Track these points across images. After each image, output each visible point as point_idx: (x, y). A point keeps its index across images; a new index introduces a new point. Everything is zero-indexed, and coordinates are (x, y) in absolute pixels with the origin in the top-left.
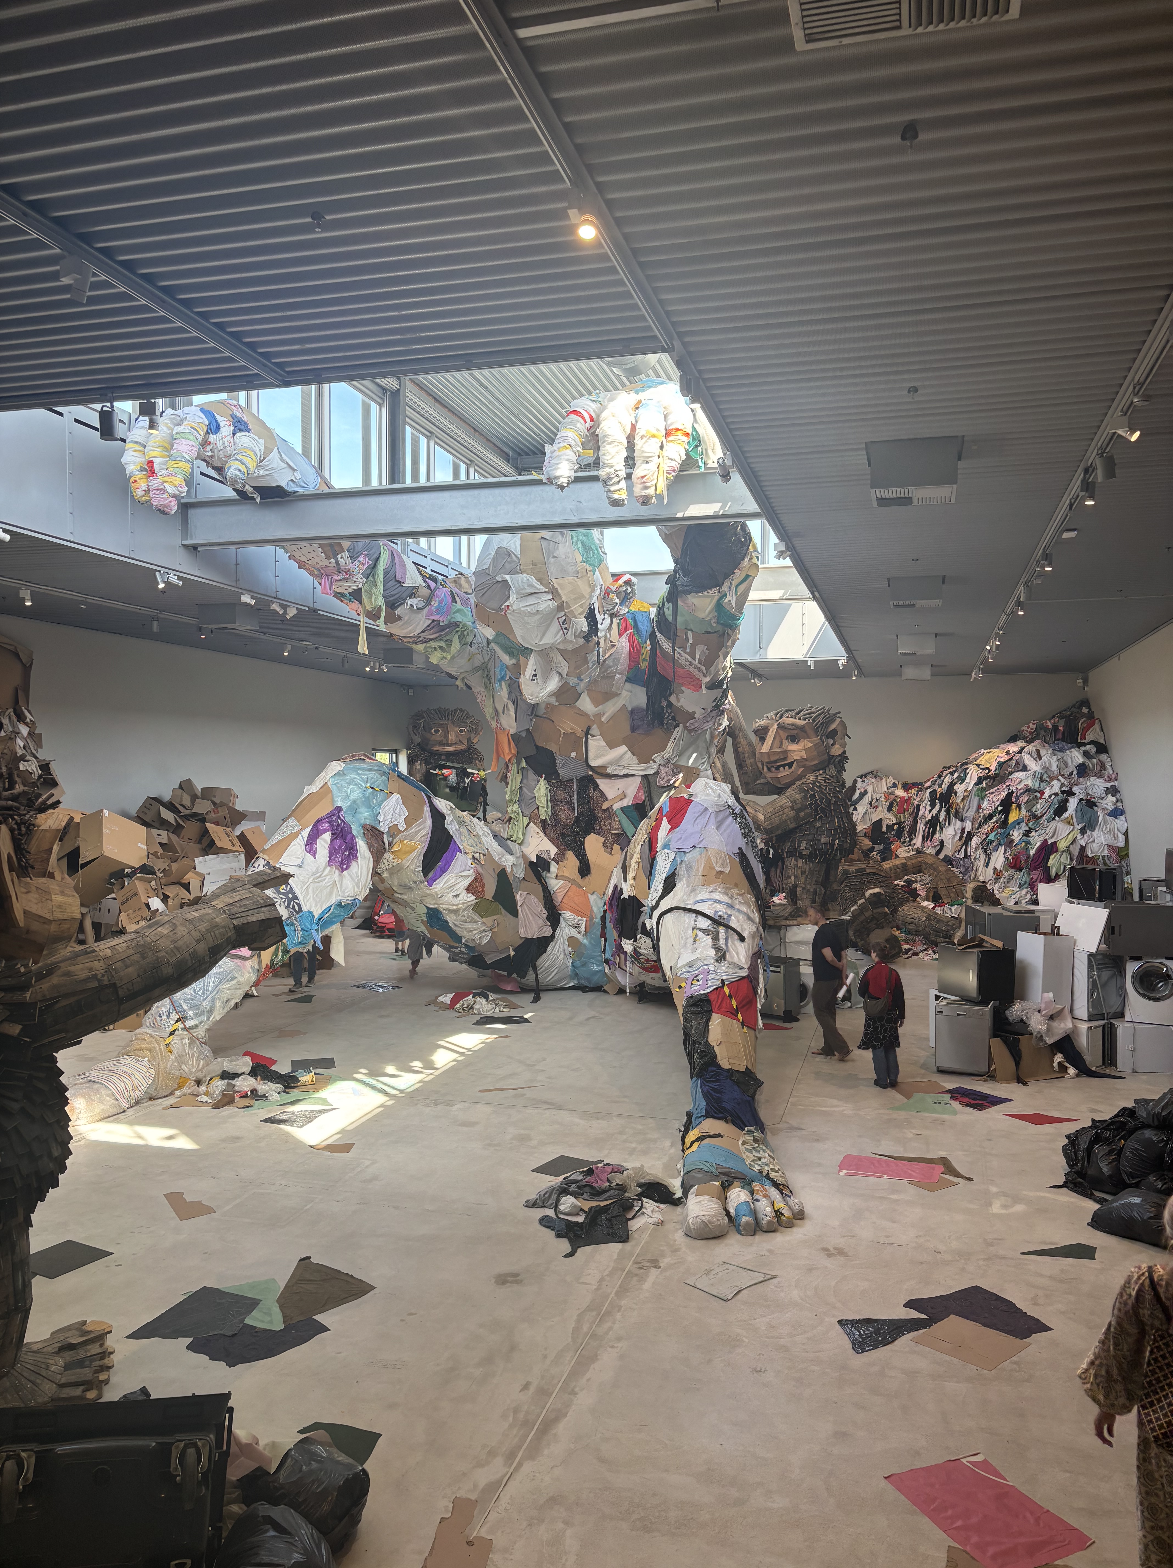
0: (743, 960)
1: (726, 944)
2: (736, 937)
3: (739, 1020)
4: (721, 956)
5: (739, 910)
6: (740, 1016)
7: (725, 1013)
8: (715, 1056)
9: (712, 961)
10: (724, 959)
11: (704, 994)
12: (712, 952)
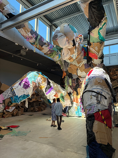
0: (106, 104)
1: (101, 99)
2: (104, 98)
3: (105, 123)
4: (99, 102)
5: (105, 91)
6: (105, 122)
7: (99, 120)
8: (95, 137)
9: (96, 104)
10: (100, 103)
11: (92, 114)
12: (96, 101)
